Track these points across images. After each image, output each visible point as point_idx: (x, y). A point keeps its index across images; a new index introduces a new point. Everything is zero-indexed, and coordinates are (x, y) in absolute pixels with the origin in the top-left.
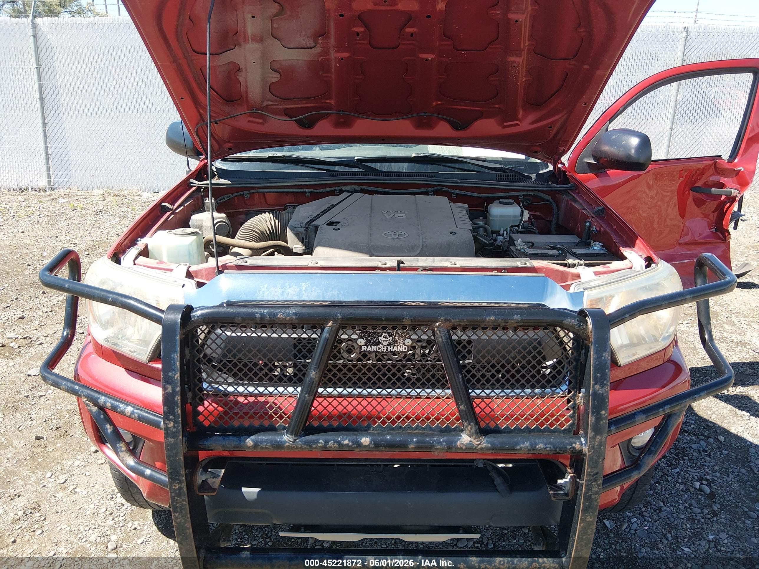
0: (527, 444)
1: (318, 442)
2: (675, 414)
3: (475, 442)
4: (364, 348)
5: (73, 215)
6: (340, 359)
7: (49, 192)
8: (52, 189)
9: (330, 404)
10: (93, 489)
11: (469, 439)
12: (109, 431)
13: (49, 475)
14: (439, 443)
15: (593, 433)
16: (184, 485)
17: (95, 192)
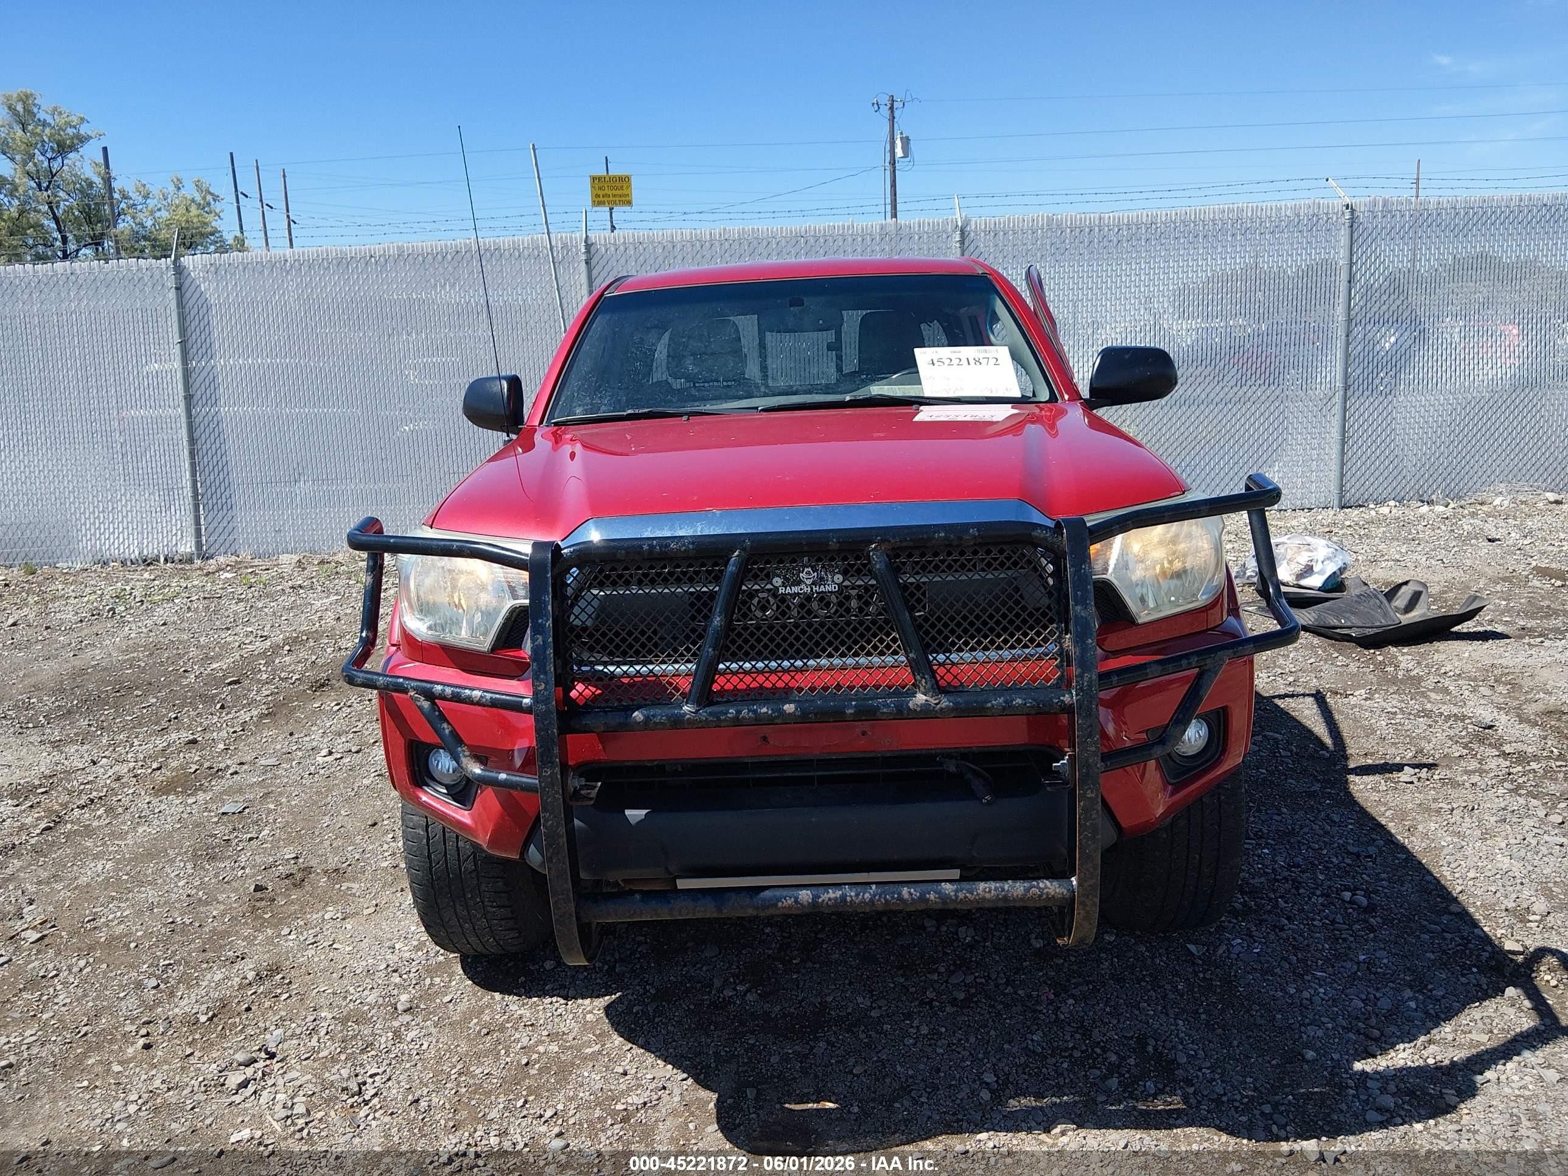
0: (1001, 700)
1: (728, 712)
2: (1209, 670)
3: (933, 701)
4: (781, 590)
5: (250, 595)
6: (751, 619)
7: (198, 562)
8: (205, 558)
9: (741, 680)
10: (362, 944)
11: (925, 698)
12: (447, 731)
13: (286, 931)
14: (887, 706)
15: (1079, 670)
16: (557, 770)
17: (284, 558)
